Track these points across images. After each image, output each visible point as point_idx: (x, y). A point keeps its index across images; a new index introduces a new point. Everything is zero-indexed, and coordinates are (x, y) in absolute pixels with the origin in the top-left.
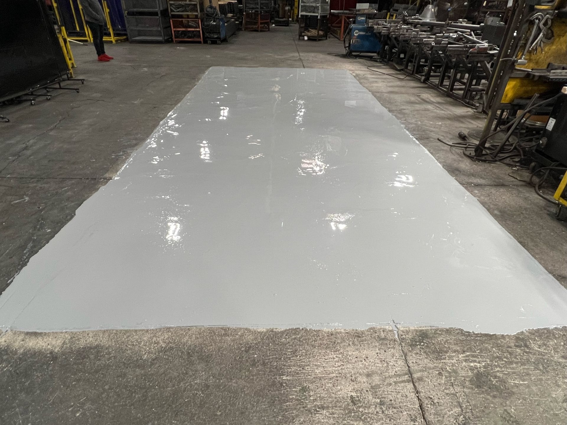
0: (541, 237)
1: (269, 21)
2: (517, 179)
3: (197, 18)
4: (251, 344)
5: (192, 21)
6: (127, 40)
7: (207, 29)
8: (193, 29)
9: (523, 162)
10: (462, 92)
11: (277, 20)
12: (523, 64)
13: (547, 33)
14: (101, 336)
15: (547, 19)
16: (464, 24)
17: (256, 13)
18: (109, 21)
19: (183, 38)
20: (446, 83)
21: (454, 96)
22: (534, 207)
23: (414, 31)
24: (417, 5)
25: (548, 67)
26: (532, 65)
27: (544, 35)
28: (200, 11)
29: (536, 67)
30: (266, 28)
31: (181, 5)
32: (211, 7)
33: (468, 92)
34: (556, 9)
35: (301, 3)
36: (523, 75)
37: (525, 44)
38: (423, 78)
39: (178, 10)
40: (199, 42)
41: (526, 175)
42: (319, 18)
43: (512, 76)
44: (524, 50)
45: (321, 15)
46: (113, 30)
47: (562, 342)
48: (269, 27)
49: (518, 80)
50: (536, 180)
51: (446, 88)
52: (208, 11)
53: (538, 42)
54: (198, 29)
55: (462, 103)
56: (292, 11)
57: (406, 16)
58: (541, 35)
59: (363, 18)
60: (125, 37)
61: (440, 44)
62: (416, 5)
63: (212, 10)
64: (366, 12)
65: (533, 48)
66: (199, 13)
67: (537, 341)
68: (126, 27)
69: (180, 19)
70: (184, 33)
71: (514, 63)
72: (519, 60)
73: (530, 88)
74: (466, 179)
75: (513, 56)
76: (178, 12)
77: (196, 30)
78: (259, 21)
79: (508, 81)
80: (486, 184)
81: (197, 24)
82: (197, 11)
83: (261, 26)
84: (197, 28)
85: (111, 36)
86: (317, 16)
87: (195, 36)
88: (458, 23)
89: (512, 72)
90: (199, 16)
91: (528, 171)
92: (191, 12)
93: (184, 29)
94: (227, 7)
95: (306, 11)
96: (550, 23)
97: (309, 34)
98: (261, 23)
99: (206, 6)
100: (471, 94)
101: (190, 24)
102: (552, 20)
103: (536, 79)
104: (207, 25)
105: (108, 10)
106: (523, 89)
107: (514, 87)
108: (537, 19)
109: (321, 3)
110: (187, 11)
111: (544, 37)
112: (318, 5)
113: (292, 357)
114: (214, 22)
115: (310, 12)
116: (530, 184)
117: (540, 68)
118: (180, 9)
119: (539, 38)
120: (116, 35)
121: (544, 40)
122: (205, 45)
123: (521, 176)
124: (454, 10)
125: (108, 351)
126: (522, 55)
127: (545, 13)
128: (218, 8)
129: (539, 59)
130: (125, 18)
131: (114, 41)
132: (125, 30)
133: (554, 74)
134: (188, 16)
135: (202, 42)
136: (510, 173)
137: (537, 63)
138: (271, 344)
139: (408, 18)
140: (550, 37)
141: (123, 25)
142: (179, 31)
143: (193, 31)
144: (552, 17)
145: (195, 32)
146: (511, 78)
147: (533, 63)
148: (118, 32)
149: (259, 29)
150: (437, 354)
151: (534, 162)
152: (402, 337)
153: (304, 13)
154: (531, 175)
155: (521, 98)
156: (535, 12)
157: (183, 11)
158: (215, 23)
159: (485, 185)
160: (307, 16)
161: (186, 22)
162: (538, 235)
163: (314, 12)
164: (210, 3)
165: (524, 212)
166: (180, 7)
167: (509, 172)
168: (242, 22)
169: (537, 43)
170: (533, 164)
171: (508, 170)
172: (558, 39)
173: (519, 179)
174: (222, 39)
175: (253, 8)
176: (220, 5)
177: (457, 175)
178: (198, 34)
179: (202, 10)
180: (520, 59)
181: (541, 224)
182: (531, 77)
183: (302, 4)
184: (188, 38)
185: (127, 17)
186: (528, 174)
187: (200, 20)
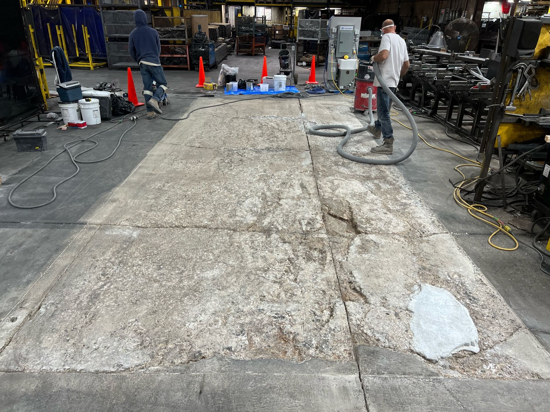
0: (531, 291)
1: (264, 44)
2: (516, 227)
3: (185, 44)
4: (217, 391)
5: (179, 47)
6: (106, 66)
7: (194, 57)
8: (180, 56)
9: (526, 209)
10: (471, 127)
11: (274, 43)
12: (513, 110)
13: (532, 80)
14: (72, 381)
15: (530, 69)
16: (471, 57)
17: (250, 37)
18: (88, 47)
19: (169, 64)
20: (454, 116)
21: (462, 132)
22: (530, 258)
23: (416, 64)
24: (429, 28)
25: (540, 113)
26: (522, 110)
27: (529, 83)
28: (188, 37)
29: (528, 112)
30: (262, 52)
31: (168, 31)
32: (200, 33)
33: (476, 129)
34: (539, 59)
35: (299, 27)
36: (515, 120)
37: (512, 92)
38: (430, 111)
39: (164, 36)
40: (186, 69)
41: (527, 223)
42: (319, 42)
43: (503, 122)
44: (511, 97)
45: (321, 39)
46: (92, 55)
47: (530, 397)
48: (264, 50)
49: (511, 125)
50: (538, 229)
51: (454, 123)
52: (197, 38)
53: (524, 89)
54: (185, 56)
55: (471, 140)
56: (292, 32)
57: (411, 44)
58: (527, 82)
59: (365, 46)
60: (104, 63)
61: (443, 79)
62: (427, 28)
63: (201, 36)
64: (368, 39)
65: (520, 96)
66: (187, 39)
67: (505, 396)
68: (106, 53)
69: (166, 46)
70: (170, 60)
71: (503, 109)
72: (507, 107)
73: (525, 133)
74: (461, 227)
75: (501, 102)
76: (164, 38)
77: (183, 56)
78: (254, 45)
79: (499, 126)
80: (482, 232)
81: (184, 50)
82: (185, 37)
83: (255, 49)
84: (184, 54)
85: (89, 62)
86: (317, 41)
87: (181, 62)
88: (464, 55)
89: (502, 117)
90: (187, 42)
91: (531, 219)
92: (178, 38)
93: (170, 56)
94: (217, 31)
95: (304, 35)
96: (534, 71)
97: (308, 59)
98: (256, 47)
99: (195, 32)
100: (480, 131)
101: (176, 50)
102: (535, 69)
103: (527, 124)
104: (195, 51)
105: (88, 36)
106: (518, 133)
107: (507, 132)
108: (520, 68)
109: (321, 27)
110: (174, 38)
111: (529, 84)
112: (317, 30)
113: (256, 404)
114: (203, 48)
115: (308, 37)
116: (530, 234)
117: (531, 113)
118: (166, 35)
119: (525, 86)
120: (94, 61)
121: (530, 87)
122: (192, 71)
123: (521, 224)
124: (464, 38)
125: (79, 395)
126: (510, 102)
127: (528, 63)
128: (208, 34)
129: (529, 105)
130: (106, 44)
131: (92, 68)
132: (106, 56)
133: (544, 121)
134: (175, 43)
135: (189, 69)
136: (510, 221)
137: (528, 108)
138: (236, 392)
139: (413, 47)
140: (535, 84)
141: (104, 50)
142: (165, 57)
143: (180, 58)
144: (535, 67)
145: (181, 59)
146: (502, 123)
147: (524, 108)
148: (97, 58)
149: (254, 53)
150: (400, 405)
151: (536, 209)
152: (367, 388)
153: (302, 38)
154: (533, 223)
155: (516, 143)
156: (517, 62)
157: (169, 38)
158: (204, 50)
159: (480, 234)
160: (305, 41)
161: (172, 48)
162: (528, 288)
163: (313, 37)
164: (199, 29)
165: (518, 264)
166: (167, 34)
167: (510, 219)
168: (234, 45)
169: (523, 91)
170: (535, 212)
171: (509, 217)
172: (545, 86)
173: (518, 227)
174: (210, 66)
175: (247, 32)
176: (209, 29)
177: (451, 222)
178: (185, 60)
179: (190, 36)
180: (509, 105)
181: (534, 277)
182: (523, 122)
183: (300, 29)
184: (173, 64)
185: (108, 43)
186: (530, 222)
187: (187, 46)
